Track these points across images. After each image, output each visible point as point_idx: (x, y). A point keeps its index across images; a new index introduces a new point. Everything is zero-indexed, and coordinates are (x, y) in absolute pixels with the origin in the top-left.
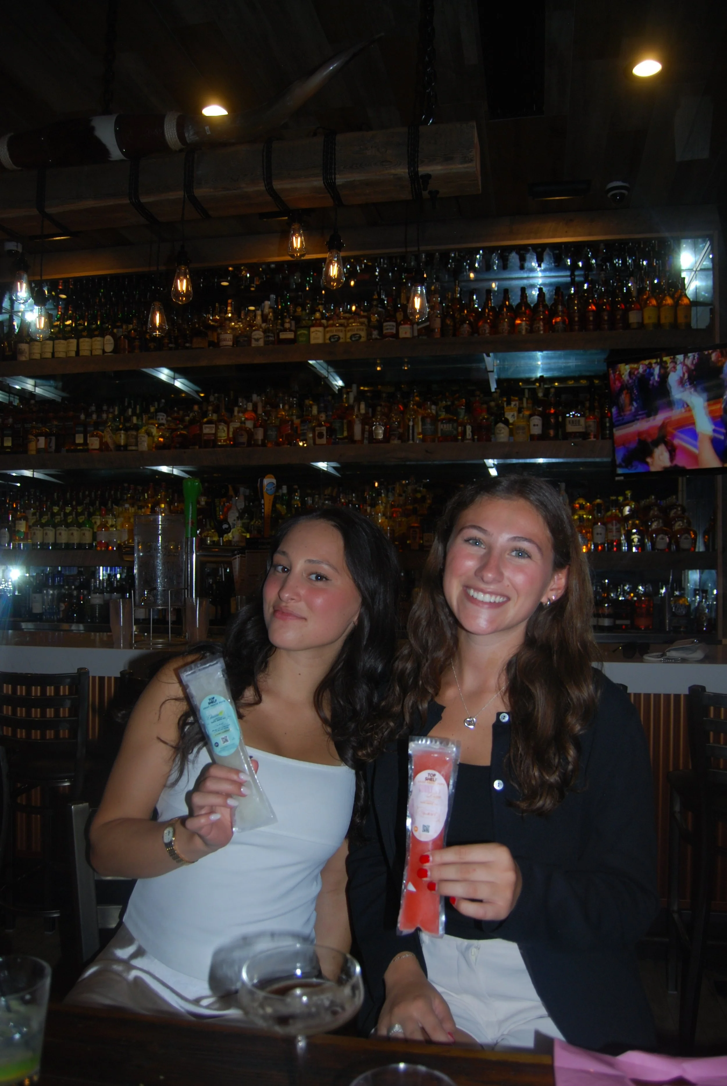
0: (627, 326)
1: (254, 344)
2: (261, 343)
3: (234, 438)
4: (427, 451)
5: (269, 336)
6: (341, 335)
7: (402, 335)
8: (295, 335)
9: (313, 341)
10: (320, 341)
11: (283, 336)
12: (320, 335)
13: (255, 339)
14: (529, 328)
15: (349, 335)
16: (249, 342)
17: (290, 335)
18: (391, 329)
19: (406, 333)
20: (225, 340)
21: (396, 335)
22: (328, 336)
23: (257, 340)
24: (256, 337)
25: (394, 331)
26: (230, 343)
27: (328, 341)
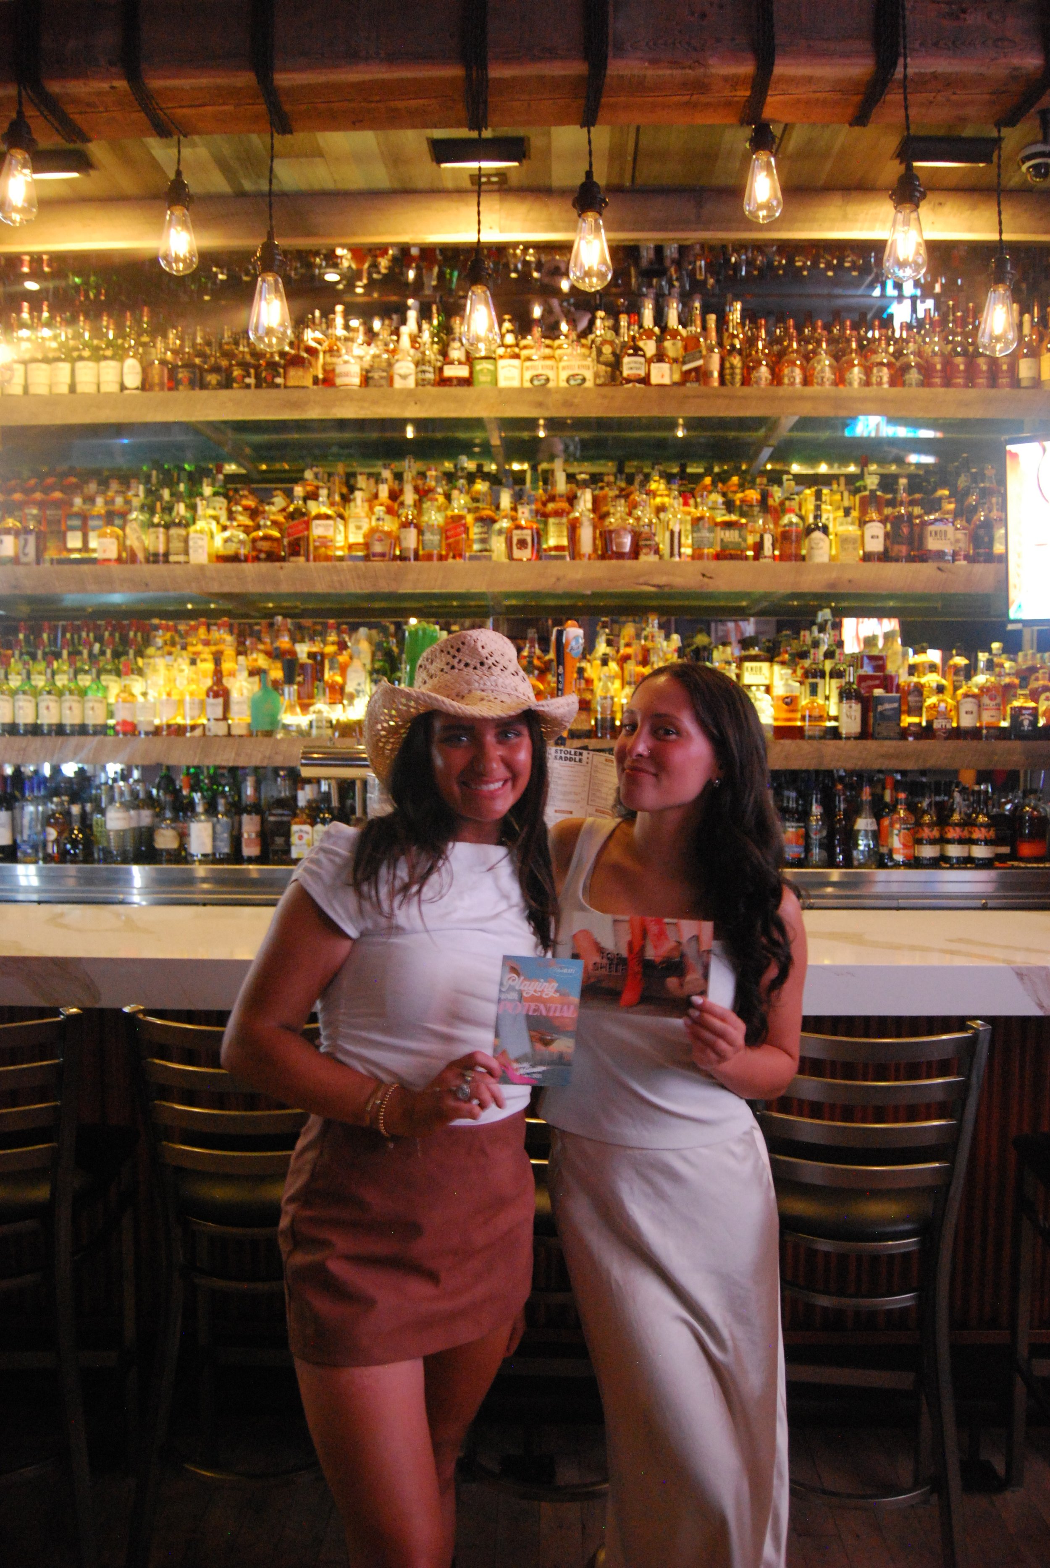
0: (1016, 382)
1: (398, 383)
2: (411, 383)
3: (367, 545)
4: (704, 575)
5: (424, 372)
6: (551, 374)
7: (654, 380)
8: (471, 373)
9: (502, 383)
10: (516, 384)
11: (450, 372)
12: (516, 373)
13: (400, 376)
14: (864, 378)
15: (564, 375)
16: (390, 380)
17: (463, 372)
18: (637, 369)
19: (663, 376)
20: (347, 375)
21: (645, 380)
22: (528, 375)
23: (404, 377)
24: (402, 372)
25: (642, 373)
26: (357, 381)
27: (527, 385)
